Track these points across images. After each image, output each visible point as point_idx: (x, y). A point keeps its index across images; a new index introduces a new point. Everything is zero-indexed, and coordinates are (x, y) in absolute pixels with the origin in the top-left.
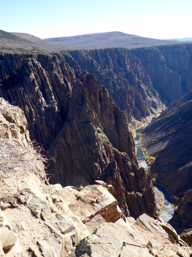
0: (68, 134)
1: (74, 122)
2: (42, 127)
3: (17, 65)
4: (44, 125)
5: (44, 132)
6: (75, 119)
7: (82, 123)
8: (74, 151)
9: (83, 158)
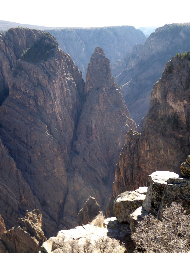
0: (100, 101)
1: (104, 89)
2: (68, 100)
3: (20, 40)
4: (69, 98)
5: (69, 105)
6: (104, 87)
7: (109, 89)
8: (105, 117)
9: (117, 121)
